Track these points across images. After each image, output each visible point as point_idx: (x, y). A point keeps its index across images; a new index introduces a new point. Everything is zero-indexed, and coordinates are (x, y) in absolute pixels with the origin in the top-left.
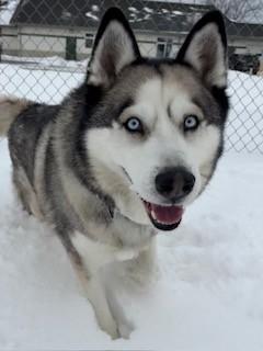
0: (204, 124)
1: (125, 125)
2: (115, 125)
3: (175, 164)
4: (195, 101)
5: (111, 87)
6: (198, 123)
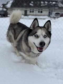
0: (47, 37)
1: (35, 36)
2: (33, 36)
3: (43, 41)
4: (46, 33)
5: (33, 30)
6: (46, 36)
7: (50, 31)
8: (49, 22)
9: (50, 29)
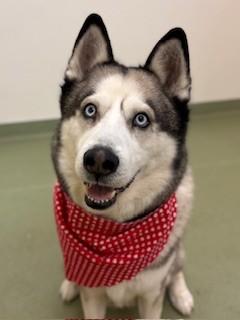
7: (183, 95)
8: (175, 43)
9: (184, 82)
